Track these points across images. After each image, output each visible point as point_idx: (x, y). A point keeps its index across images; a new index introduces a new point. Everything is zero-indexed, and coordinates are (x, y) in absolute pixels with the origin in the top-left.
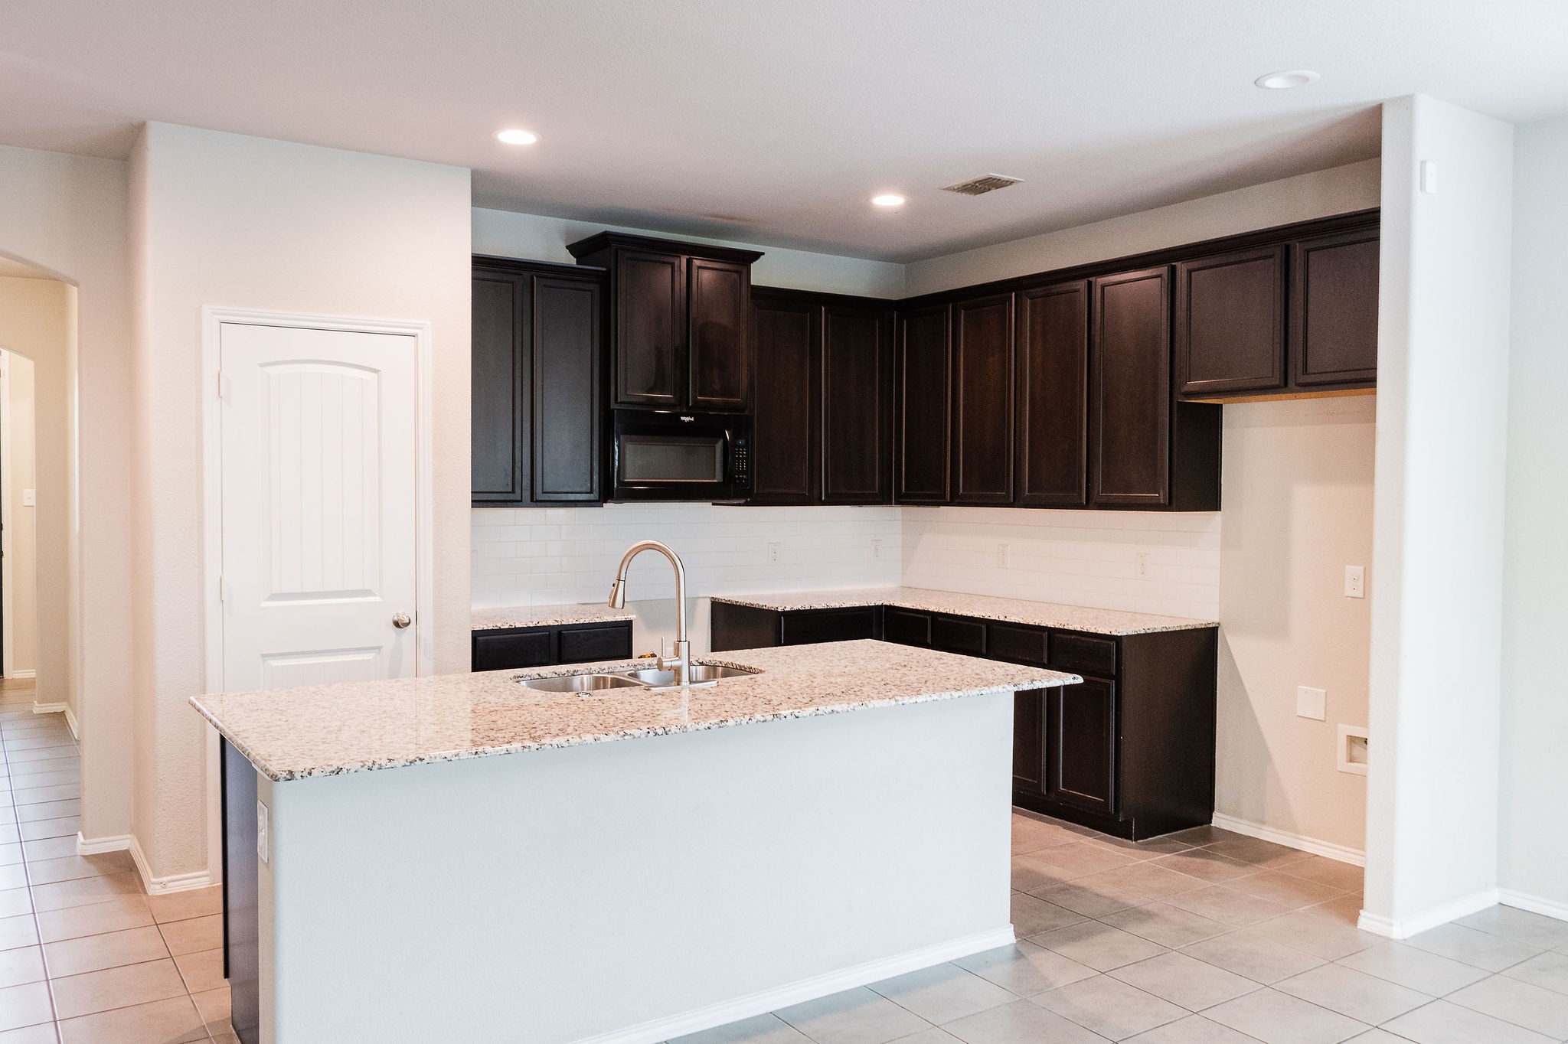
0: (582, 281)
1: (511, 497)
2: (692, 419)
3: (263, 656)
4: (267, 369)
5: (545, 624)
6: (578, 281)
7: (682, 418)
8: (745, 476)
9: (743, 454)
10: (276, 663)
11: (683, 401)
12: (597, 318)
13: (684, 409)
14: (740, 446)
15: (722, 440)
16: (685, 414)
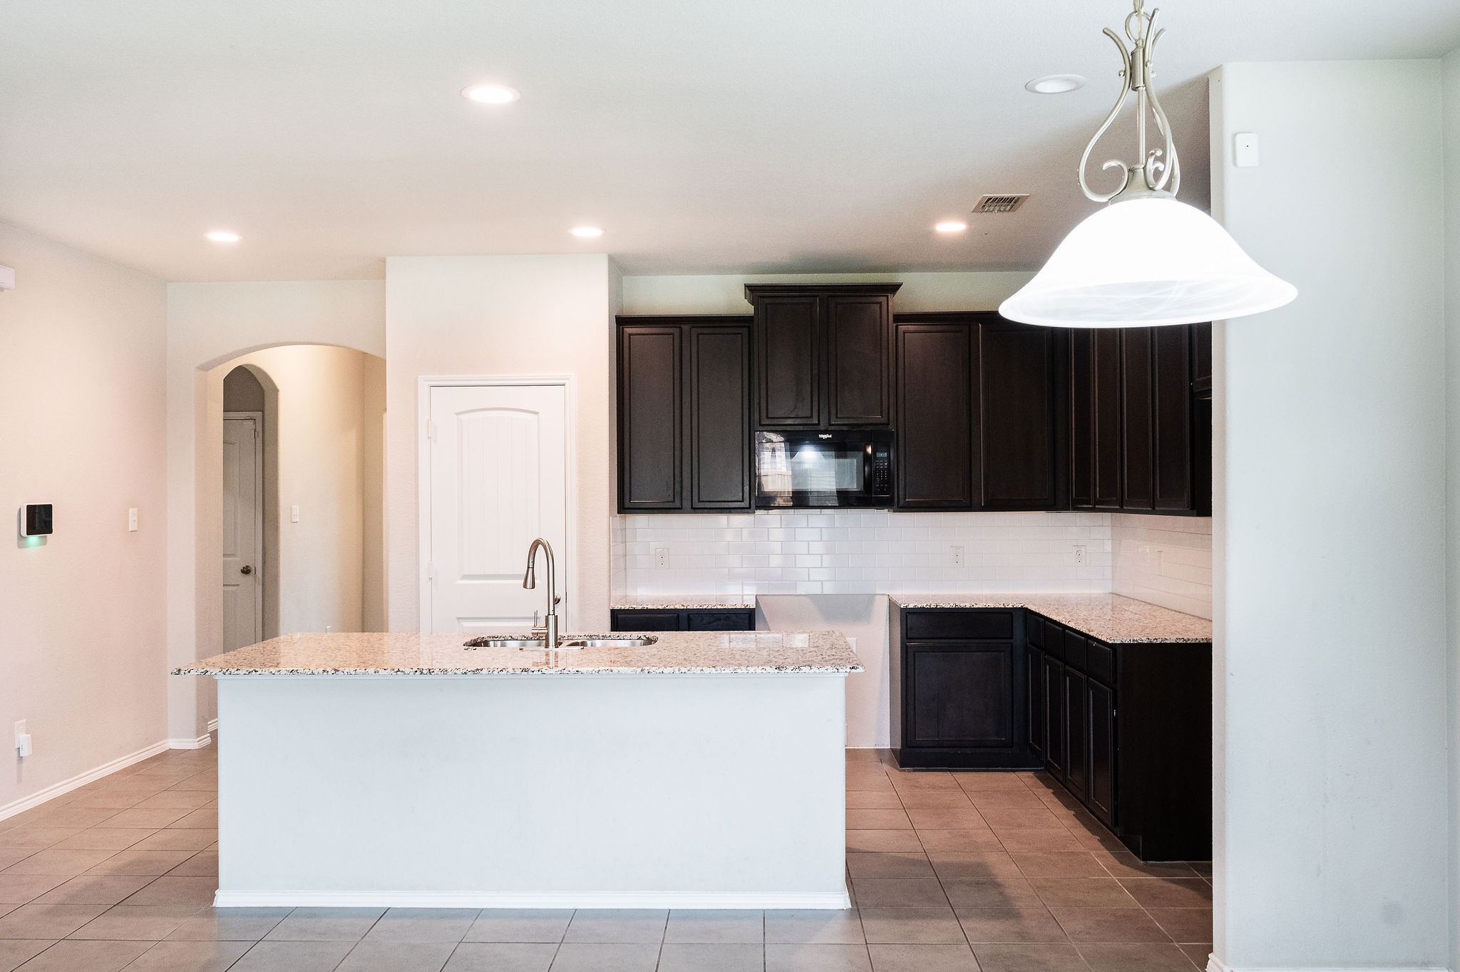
0: (732, 327)
1: (671, 505)
2: (830, 436)
3: (458, 619)
4: (460, 416)
5: (672, 607)
6: (729, 327)
7: (821, 436)
8: (886, 485)
9: (884, 465)
10: (466, 624)
11: (821, 422)
12: (746, 356)
13: (822, 427)
14: (881, 458)
15: (862, 453)
16: (823, 432)
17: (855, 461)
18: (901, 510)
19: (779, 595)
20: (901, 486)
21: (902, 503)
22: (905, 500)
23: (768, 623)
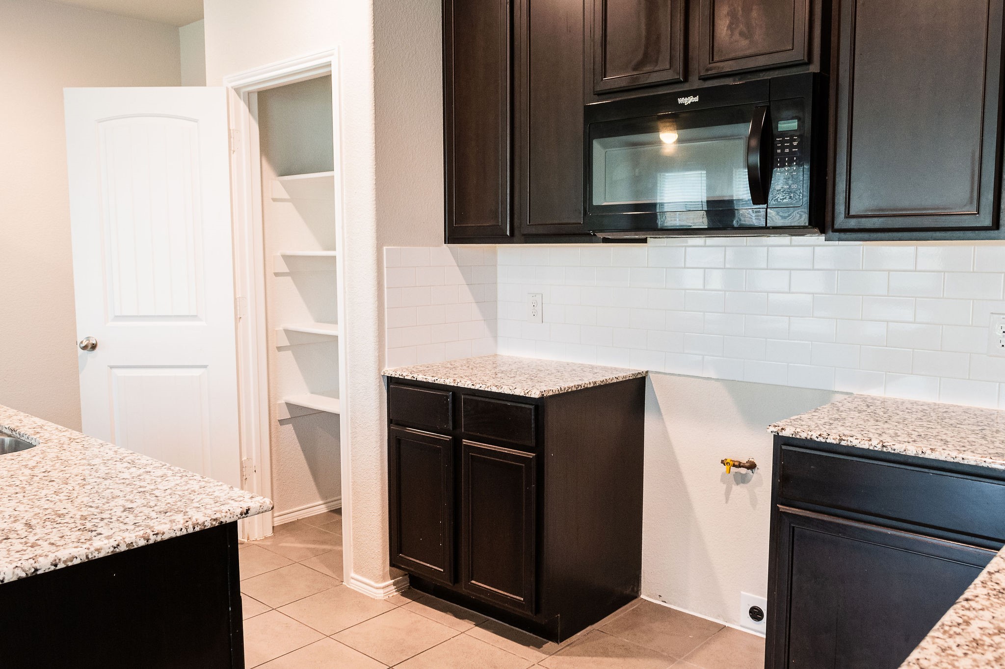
11: (689, 73)
16: (686, 94)
18: (842, 235)
19: (679, 375)
20: (841, 186)
21: (840, 221)
22: (848, 216)
23: (664, 417)
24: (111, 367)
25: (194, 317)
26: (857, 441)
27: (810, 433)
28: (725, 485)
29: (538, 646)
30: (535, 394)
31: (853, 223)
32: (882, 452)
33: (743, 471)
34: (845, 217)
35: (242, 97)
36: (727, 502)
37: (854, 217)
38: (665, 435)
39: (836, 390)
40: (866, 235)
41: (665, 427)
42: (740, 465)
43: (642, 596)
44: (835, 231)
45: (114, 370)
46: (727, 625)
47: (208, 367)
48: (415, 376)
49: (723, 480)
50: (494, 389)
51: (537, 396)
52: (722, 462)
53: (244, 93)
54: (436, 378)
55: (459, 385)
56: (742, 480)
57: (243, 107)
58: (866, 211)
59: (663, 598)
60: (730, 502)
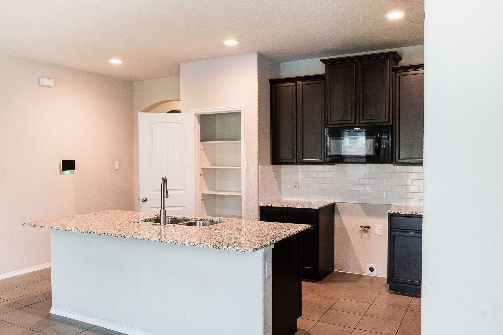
1: (292, 161)
5: (283, 206)
8: (387, 152)
9: (386, 143)
11: (356, 122)
12: (323, 93)
13: (356, 125)
14: (385, 139)
15: (375, 137)
16: (356, 127)
17: (372, 140)
18: (398, 164)
19: (346, 203)
20: (397, 152)
21: (398, 161)
22: (399, 159)
23: (341, 215)
24: (151, 208)
25: (181, 190)
26: (410, 213)
27: (398, 212)
28: (361, 234)
29: (316, 282)
30: (317, 208)
31: (401, 161)
32: (416, 215)
33: (366, 229)
34: (399, 160)
35: (196, 116)
36: (361, 238)
37: (401, 160)
38: (341, 220)
39: (392, 204)
40: (404, 164)
41: (341, 218)
42: (365, 227)
43: (335, 270)
44: (396, 163)
45: (152, 209)
46: (363, 274)
47: (185, 207)
48: (272, 205)
49: (360, 232)
50: (303, 207)
51: (318, 208)
52: (361, 227)
53: (197, 115)
54: (280, 205)
55: (289, 207)
56: (366, 231)
57: (196, 119)
58: (404, 158)
59: (342, 270)
60: (362, 238)
